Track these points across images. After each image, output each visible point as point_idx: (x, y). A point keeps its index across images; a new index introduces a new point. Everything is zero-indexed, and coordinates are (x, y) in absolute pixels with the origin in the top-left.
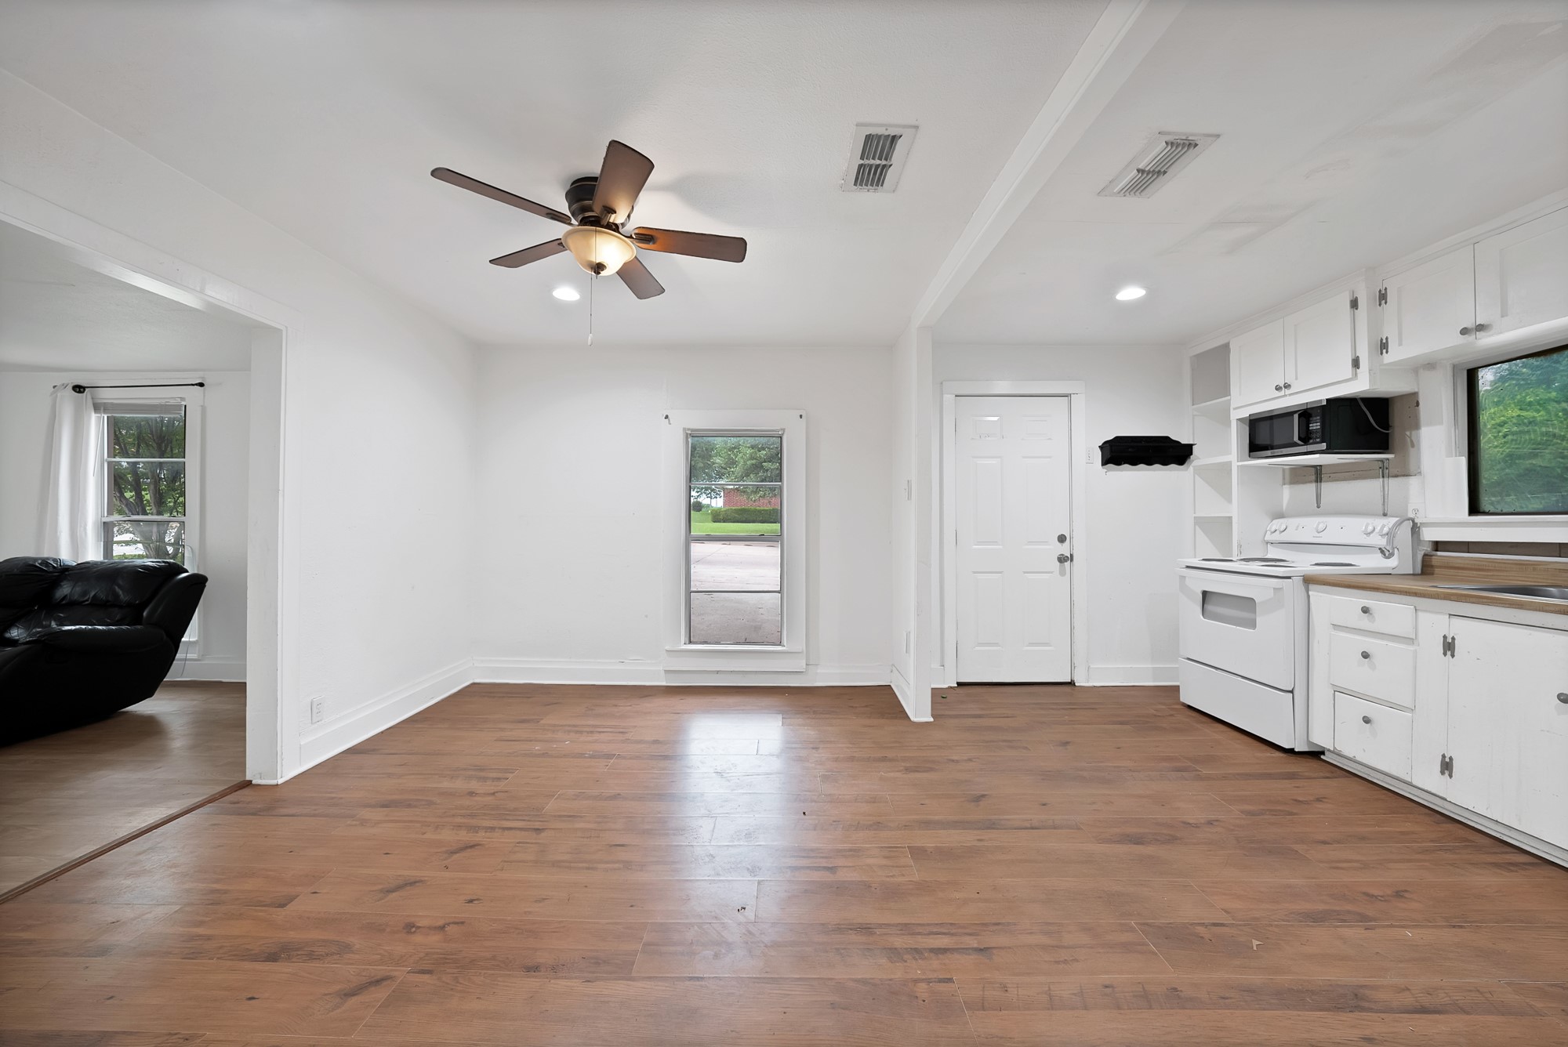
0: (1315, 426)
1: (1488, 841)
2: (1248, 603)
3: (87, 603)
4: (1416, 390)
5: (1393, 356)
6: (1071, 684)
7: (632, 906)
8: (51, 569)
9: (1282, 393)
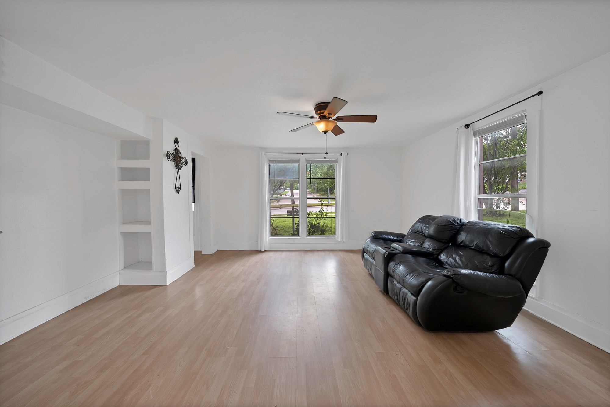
3: (472, 248)
8: (457, 224)
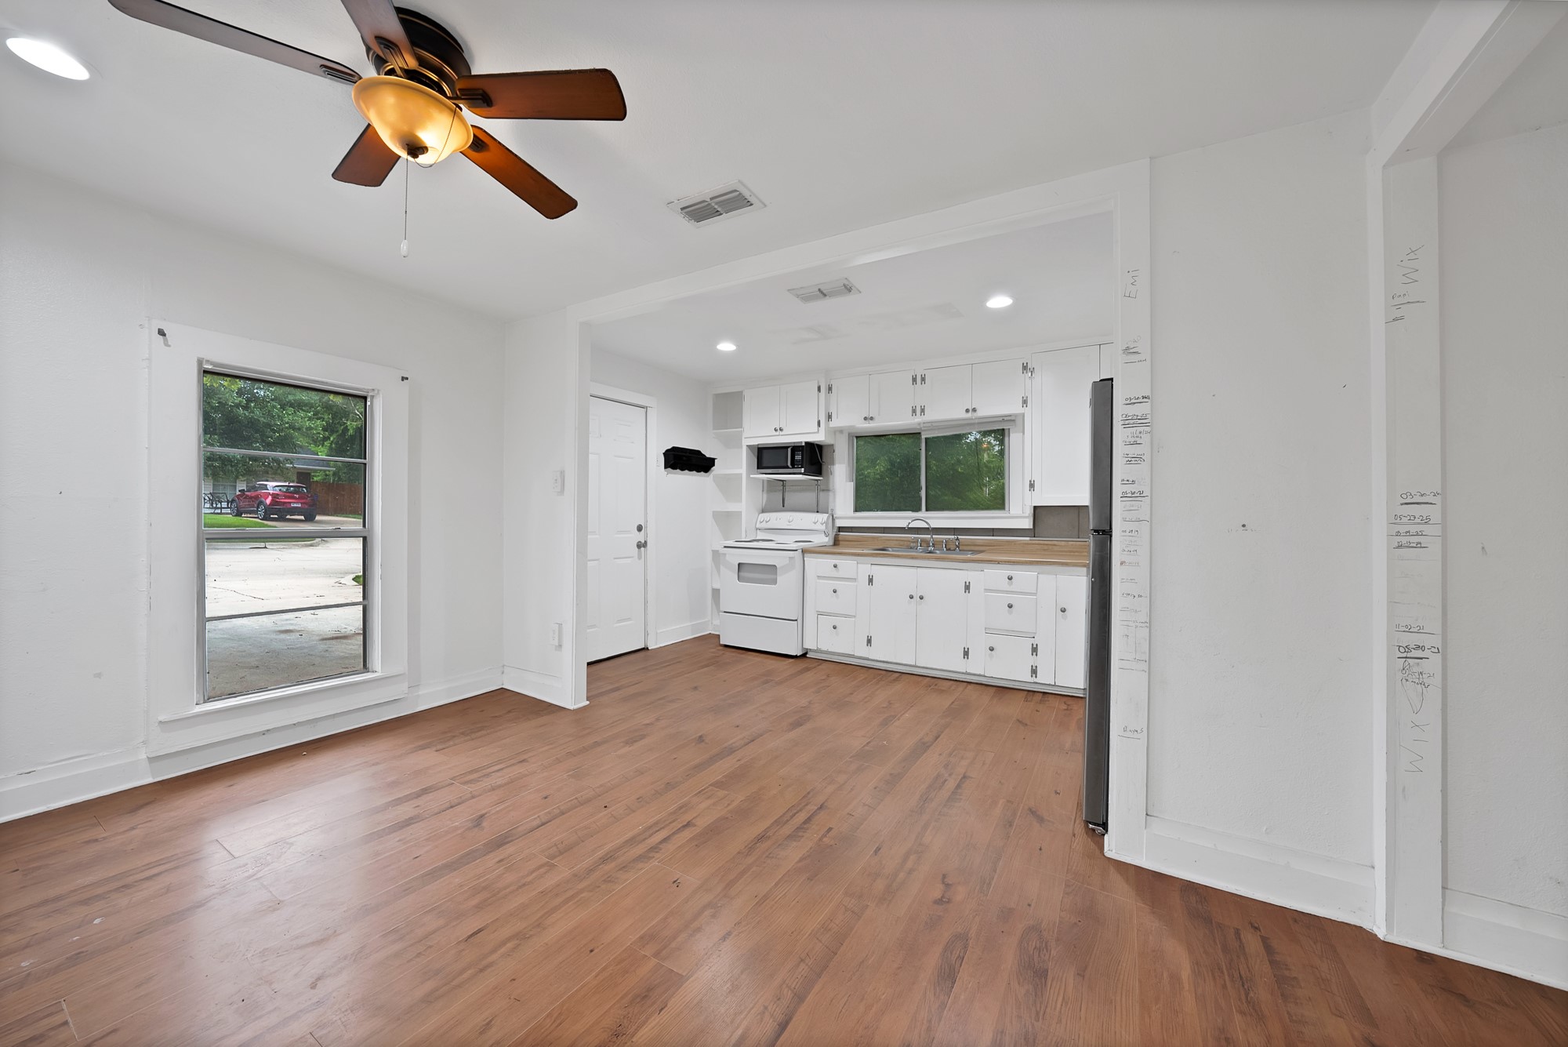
0: (798, 457)
1: (884, 672)
2: (773, 568)
4: (832, 443)
5: (834, 423)
6: (645, 649)
7: (592, 951)
9: (777, 433)
